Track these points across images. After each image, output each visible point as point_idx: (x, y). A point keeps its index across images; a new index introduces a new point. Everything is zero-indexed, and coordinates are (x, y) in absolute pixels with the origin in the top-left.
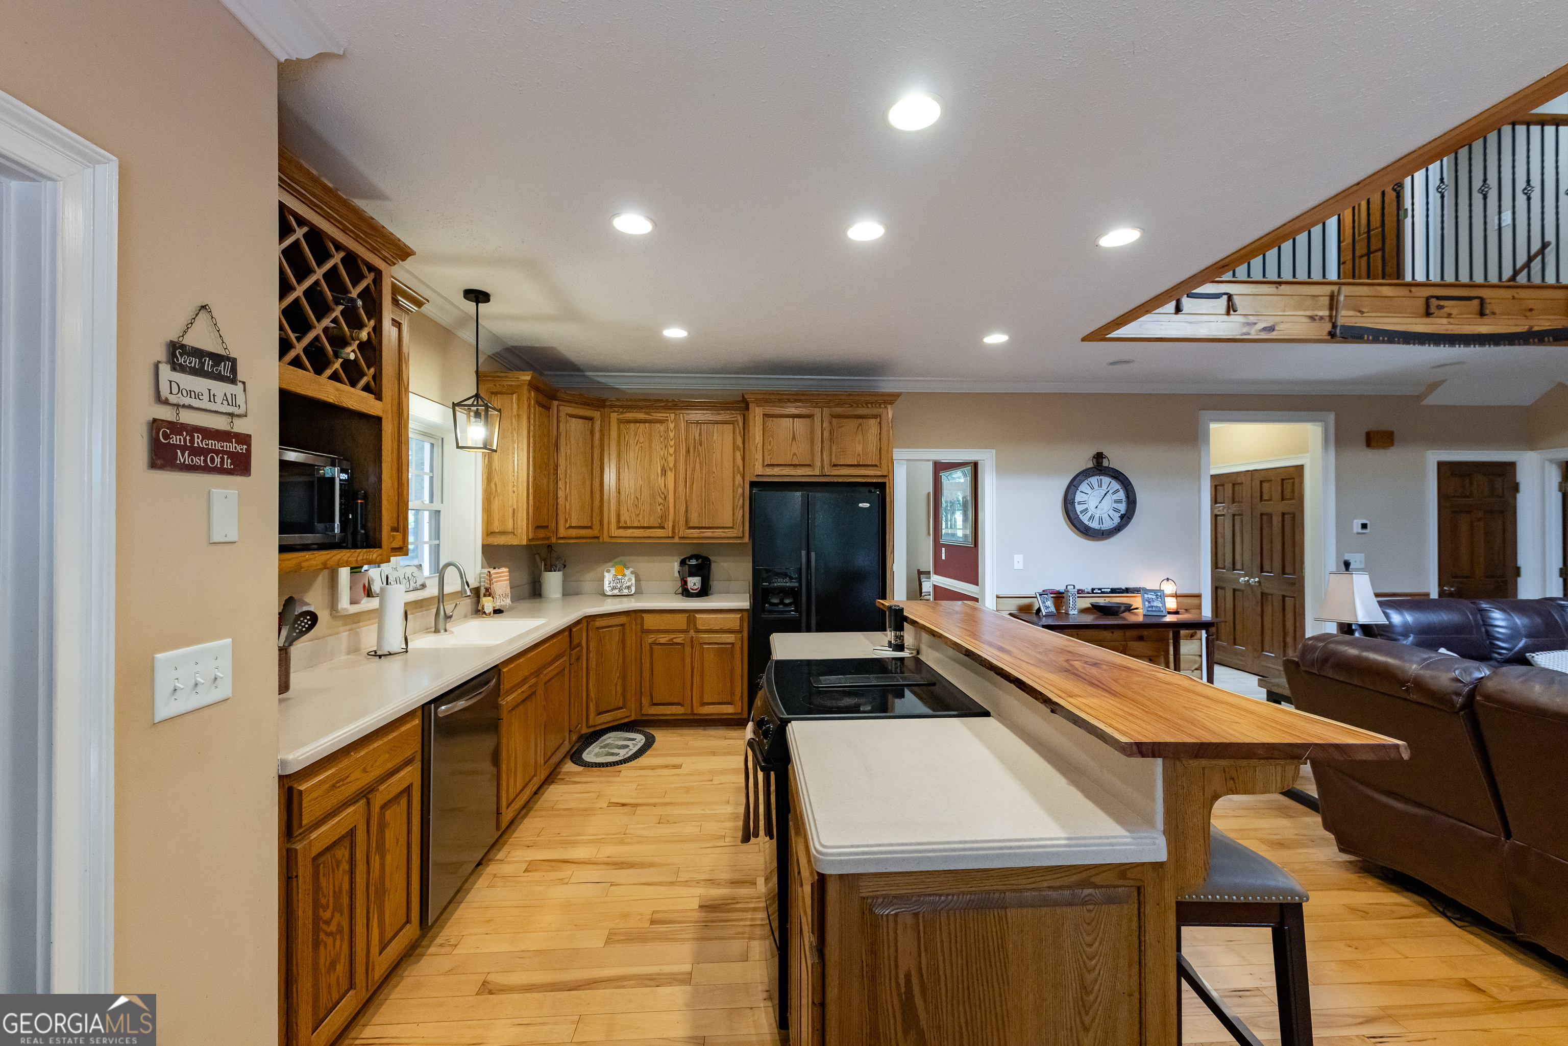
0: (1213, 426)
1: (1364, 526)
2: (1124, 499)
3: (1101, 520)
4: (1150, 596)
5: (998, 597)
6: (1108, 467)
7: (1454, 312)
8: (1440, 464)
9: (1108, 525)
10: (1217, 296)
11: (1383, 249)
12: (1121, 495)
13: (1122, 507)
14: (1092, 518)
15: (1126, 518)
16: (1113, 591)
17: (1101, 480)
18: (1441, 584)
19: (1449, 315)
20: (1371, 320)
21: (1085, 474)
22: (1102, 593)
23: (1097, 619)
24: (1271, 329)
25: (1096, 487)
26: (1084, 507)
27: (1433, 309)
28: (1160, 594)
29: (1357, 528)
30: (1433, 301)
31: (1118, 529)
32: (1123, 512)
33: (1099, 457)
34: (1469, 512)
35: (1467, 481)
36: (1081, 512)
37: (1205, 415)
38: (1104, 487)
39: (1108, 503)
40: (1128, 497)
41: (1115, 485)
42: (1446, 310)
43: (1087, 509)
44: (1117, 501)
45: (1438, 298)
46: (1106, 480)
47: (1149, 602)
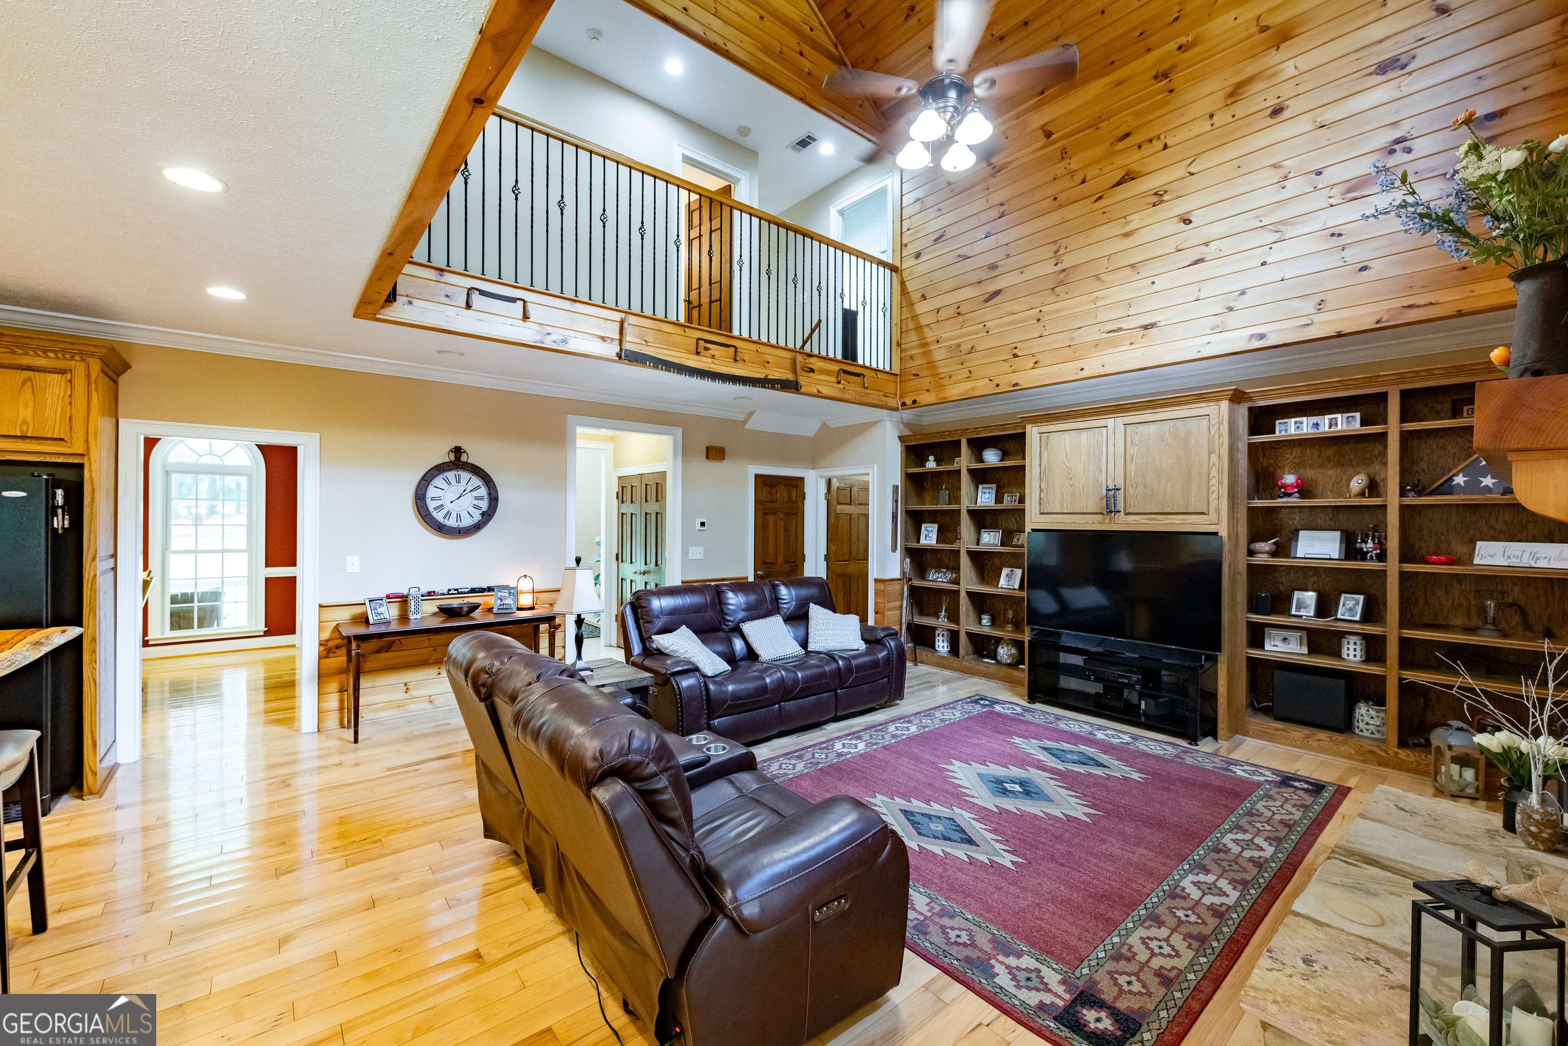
0: (580, 430)
1: (703, 524)
2: (486, 496)
3: (459, 517)
4: (503, 594)
5: (321, 606)
6: (467, 463)
7: (717, 354)
8: (757, 476)
9: (467, 522)
10: (513, 300)
11: (720, 300)
12: (483, 491)
13: (484, 505)
14: (448, 514)
15: (487, 516)
16: (473, 591)
17: (459, 476)
18: (755, 571)
19: (713, 356)
20: (653, 349)
21: (440, 469)
22: (458, 593)
23: (444, 622)
24: (565, 341)
25: (453, 481)
26: (439, 503)
27: (701, 349)
28: (514, 592)
29: (698, 526)
30: (701, 342)
31: (477, 527)
32: (485, 509)
33: (458, 451)
34: (775, 514)
35: (774, 491)
36: (435, 509)
37: (571, 418)
38: (463, 482)
39: (468, 501)
40: (489, 494)
41: (476, 481)
42: (710, 351)
43: (442, 505)
44: (477, 498)
45: (706, 341)
46: (465, 475)
47: (501, 600)
